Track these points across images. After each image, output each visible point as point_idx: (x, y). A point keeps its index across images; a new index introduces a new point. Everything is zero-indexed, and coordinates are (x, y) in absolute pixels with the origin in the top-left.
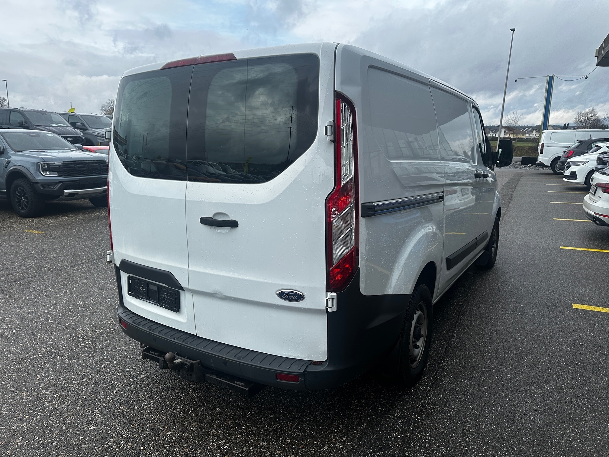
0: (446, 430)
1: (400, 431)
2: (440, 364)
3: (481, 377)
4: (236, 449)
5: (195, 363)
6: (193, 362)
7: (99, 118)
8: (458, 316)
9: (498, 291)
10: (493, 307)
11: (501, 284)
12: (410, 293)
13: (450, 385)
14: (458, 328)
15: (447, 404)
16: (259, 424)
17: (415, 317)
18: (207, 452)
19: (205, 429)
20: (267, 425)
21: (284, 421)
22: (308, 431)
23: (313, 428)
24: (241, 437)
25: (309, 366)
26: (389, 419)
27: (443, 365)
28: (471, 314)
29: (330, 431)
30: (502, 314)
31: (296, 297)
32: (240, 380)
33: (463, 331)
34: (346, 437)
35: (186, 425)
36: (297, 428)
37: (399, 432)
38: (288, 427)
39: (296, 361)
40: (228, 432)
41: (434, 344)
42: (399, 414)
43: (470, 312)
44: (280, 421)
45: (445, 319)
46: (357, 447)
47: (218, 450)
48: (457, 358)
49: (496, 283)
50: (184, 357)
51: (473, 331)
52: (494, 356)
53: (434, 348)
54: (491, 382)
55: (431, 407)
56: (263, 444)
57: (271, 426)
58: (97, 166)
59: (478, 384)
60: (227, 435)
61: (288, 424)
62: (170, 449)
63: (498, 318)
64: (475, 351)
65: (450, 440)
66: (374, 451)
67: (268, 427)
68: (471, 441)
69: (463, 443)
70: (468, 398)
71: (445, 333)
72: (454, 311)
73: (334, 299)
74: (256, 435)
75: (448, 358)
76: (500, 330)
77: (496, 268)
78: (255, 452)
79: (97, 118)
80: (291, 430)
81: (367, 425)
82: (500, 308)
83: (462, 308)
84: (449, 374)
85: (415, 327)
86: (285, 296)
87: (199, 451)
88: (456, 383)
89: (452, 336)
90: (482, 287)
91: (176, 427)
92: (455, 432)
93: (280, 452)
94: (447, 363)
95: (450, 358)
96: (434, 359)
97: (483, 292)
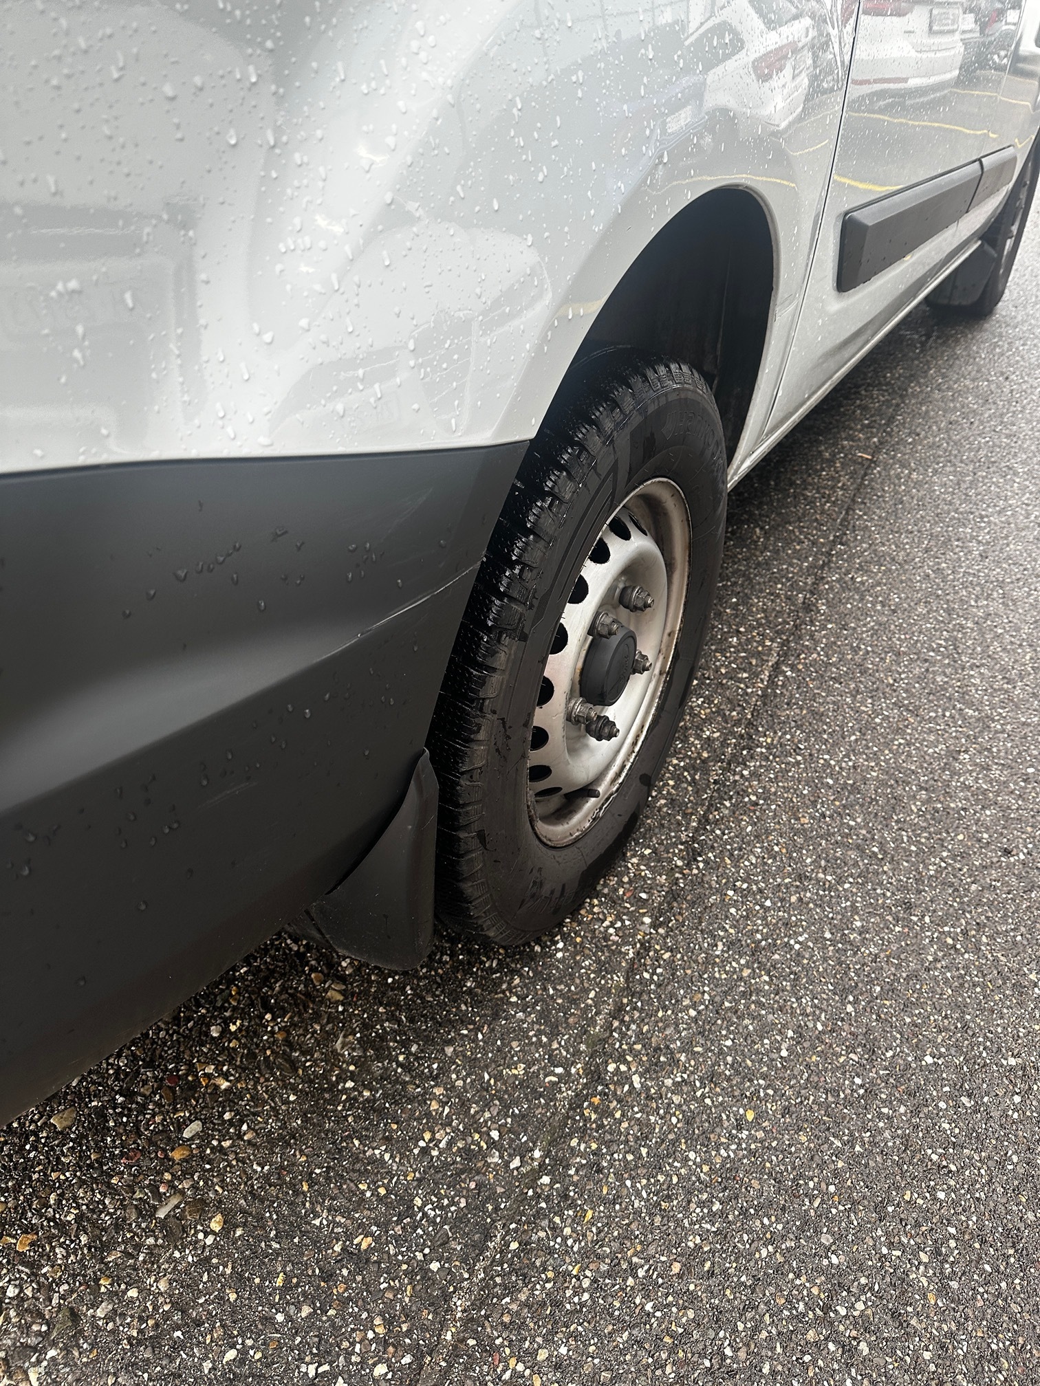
2: (729, 764)
3: (923, 856)
8: (847, 513)
9: (1009, 402)
10: (991, 470)
11: (1022, 378)
13: (762, 906)
14: (839, 568)
26: (372, 1185)
27: (742, 776)
28: (902, 503)
30: (1027, 505)
33: (862, 583)
41: (723, 652)
42: (438, 1143)
43: (897, 493)
45: (790, 523)
48: (818, 734)
49: (1002, 374)
51: (902, 582)
53: (717, 670)
54: (974, 887)
55: (631, 1085)
59: (908, 907)
63: (1011, 520)
64: (906, 691)
70: (849, 1009)
71: (778, 596)
72: (833, 488)
75: (775, 733)
77: (1004, 317)
82: (1016, 474)
83: (866, 474)
84: (768, 833)
85: (592, 636)
88: (794, 899)
89: (808, 607)
90: (949, 388)
94: (767, 759)
95: (785, 733)
96: (708, 738)
97: (955, 407)
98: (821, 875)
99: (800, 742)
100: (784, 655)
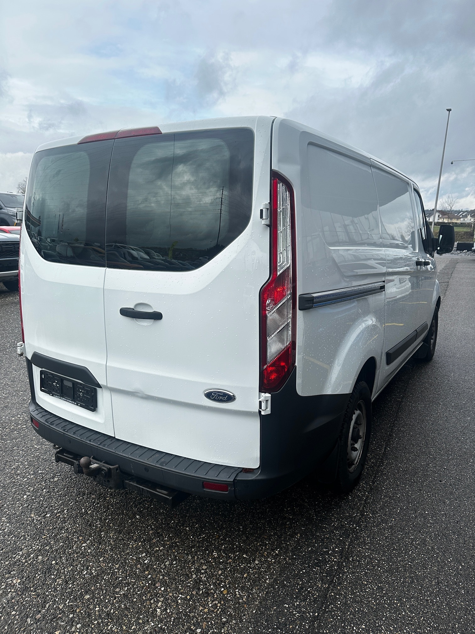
0: (388, 542)
1: (337, 543)
2: (378, 467)
3: (423, 482)
4: (158, 563)
5: (113, 469)
6: (111, 467)
7: (15, 197)
8: (397, 414)
9: (438, 385)
10: (433, 403)
11: (441, 379)
12: (349, 392)
13: (390, 490)
14: (397, 427)
15: (388, 512)
16: (183, 535)
17: (354, 417)
18: (126, 567)
19: (124, 541)
20: (191, 536)
21: (211, 531)
22: (237, 544)
23: (243, 540)
24: (163, 550)
25: (239, 473)
26: (325, 529)
27: (382, 469)
28: (411, 411)
29: (261, 543)
30: (443, 412)
31: (225, 398)
32: (162, 487)
33: (403, 430)
34: (278, 550)
35: (103, 536)
36: (224, 539)
37: (336, 545)
38: (215, 538)
39: (225, 468)
40: (149, 544)
41: (372, 445)
42: (336, 524)
43: (409, 409)
44: (206, 531)
45: (383, 416)
46: (291, 561)
47: (138, 565)
48: (397, 461)
49: (435, 378)
50: (101, 462)
51: (412, 430)
52: (437, 458)
53: (372, 448)
54: (434, 487)
55: (370, 516)
56: (187, 558)
57: (196, 537)
58: (11, 248)
59: (420, 490)
60: (148, 547)
61: (214, 535)
62: (85, 563)
63: (439, 416)
64: (416, 452)
65: (392, 554)
66: (309, 566)
67: (193, 538)
68: (414, 555)
69: (406, 557)
70: (410, 505)
71: (383, 433)
72: (392, 408)
73: (268, 400)
74: (179, 548)
75: (388, 460)
76: (441, 429)
77: (435, 361)
78: (178, 567)
79: (13, 197)
80: (218, 542)
81: (301, 536)
82: (440, 404)
83: (400, 405)
84: (389, 478)
85: (354, 428)
86: (213, 396)
87: (117, 566)
88: (396, 489)
89: (391, 435)
90: (421, 382)
91: (92, 538)
92: (397, 544)
93: (206, 567)
94: (387, 465)
95: (390, 461)
96: (373, 462)
97: (423, 387)
98: (402, 485)
99: (393, 462)
100: (387, 445)
